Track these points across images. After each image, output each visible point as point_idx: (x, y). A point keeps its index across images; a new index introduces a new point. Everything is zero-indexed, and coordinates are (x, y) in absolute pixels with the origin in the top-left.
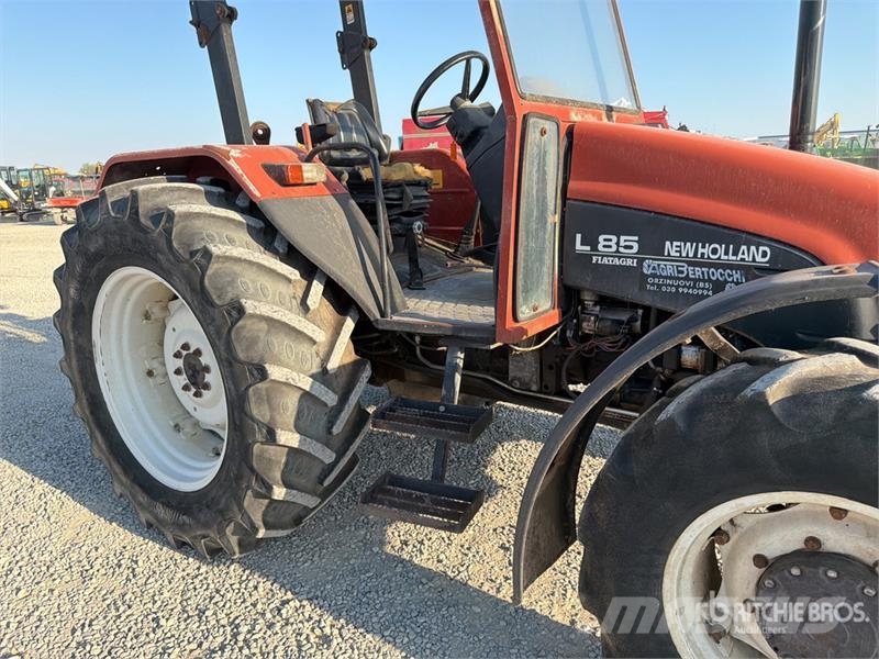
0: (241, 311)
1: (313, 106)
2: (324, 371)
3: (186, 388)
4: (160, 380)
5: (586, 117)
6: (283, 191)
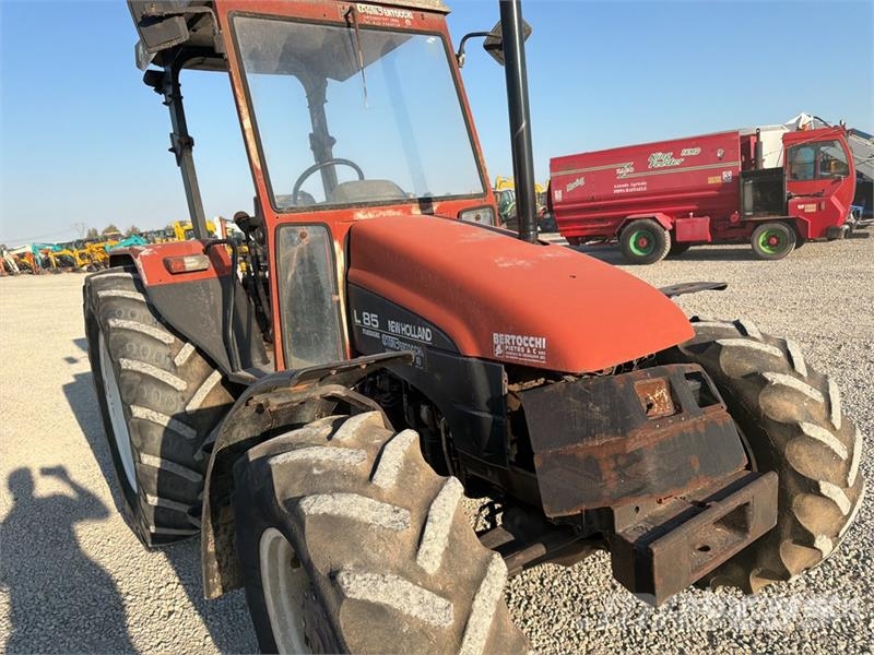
2: (184, 413)
5: (384, 214)
6: (171, 279)
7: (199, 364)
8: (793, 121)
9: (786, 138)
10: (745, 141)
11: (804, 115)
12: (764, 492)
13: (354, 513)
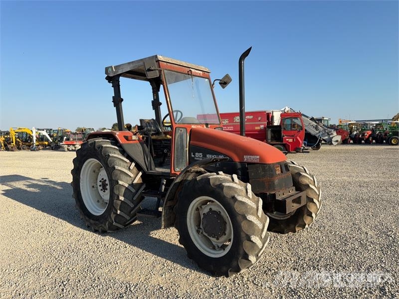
0: (114, 168)
1: (141, 121)
2: (132, 184)
3: (101, 190)
4: (95, 189)
5: (198, 127)
6: (127, 142)
7: (135, 170)
8: (283, 109)
9: (281, 115)
10: (268, 115)
11: (287, 108)
12: (303, 195)
13: (234, 186)
